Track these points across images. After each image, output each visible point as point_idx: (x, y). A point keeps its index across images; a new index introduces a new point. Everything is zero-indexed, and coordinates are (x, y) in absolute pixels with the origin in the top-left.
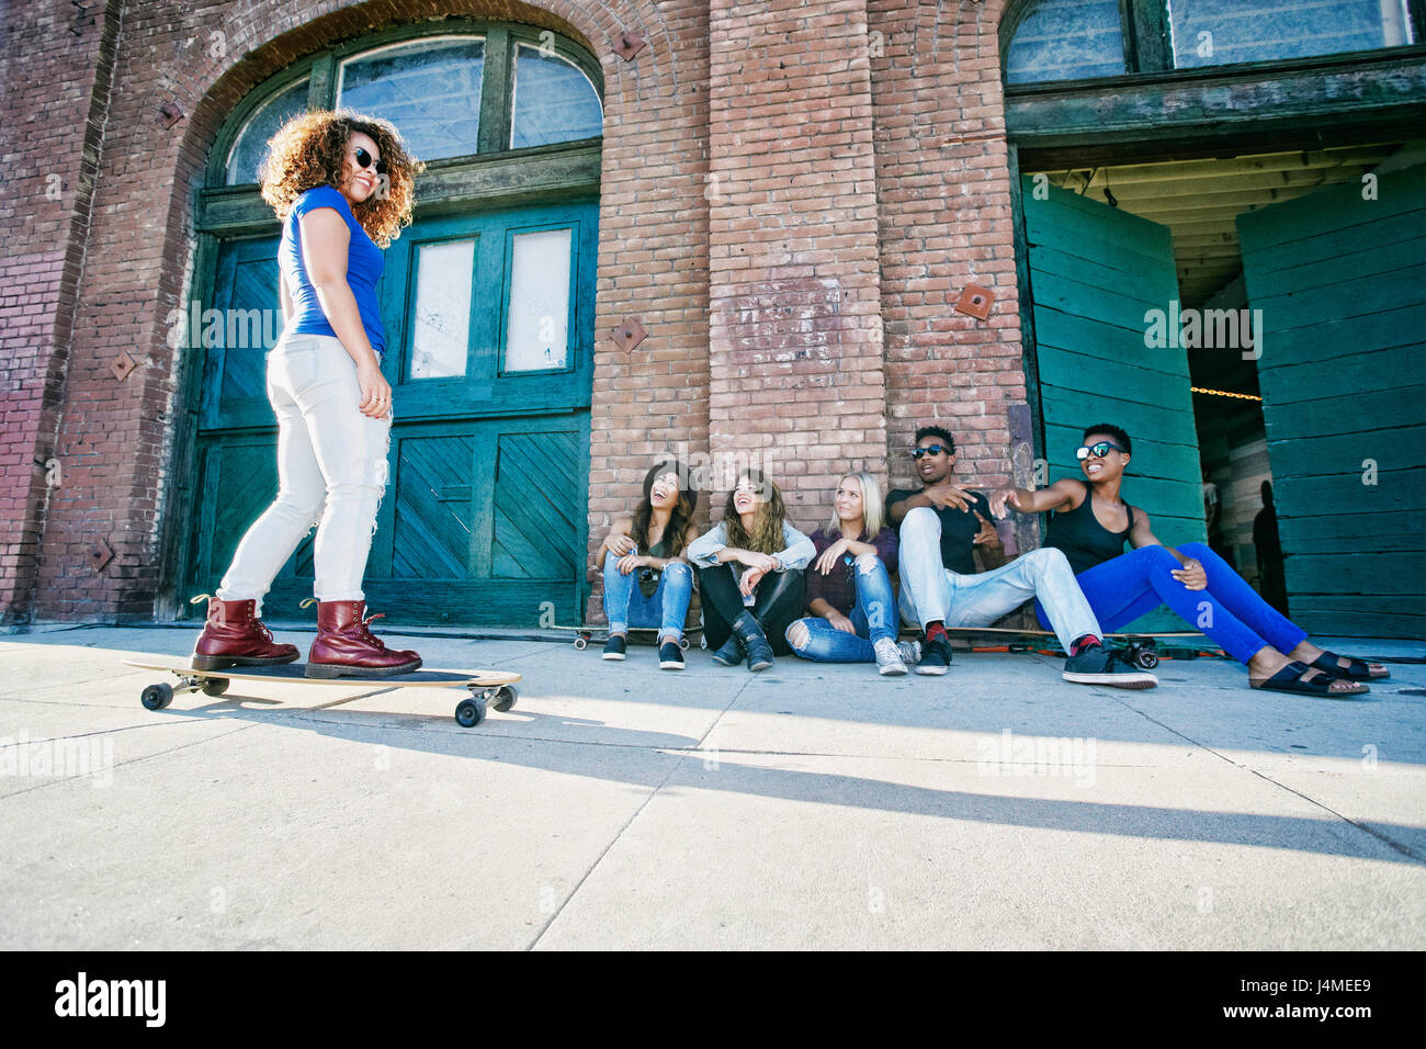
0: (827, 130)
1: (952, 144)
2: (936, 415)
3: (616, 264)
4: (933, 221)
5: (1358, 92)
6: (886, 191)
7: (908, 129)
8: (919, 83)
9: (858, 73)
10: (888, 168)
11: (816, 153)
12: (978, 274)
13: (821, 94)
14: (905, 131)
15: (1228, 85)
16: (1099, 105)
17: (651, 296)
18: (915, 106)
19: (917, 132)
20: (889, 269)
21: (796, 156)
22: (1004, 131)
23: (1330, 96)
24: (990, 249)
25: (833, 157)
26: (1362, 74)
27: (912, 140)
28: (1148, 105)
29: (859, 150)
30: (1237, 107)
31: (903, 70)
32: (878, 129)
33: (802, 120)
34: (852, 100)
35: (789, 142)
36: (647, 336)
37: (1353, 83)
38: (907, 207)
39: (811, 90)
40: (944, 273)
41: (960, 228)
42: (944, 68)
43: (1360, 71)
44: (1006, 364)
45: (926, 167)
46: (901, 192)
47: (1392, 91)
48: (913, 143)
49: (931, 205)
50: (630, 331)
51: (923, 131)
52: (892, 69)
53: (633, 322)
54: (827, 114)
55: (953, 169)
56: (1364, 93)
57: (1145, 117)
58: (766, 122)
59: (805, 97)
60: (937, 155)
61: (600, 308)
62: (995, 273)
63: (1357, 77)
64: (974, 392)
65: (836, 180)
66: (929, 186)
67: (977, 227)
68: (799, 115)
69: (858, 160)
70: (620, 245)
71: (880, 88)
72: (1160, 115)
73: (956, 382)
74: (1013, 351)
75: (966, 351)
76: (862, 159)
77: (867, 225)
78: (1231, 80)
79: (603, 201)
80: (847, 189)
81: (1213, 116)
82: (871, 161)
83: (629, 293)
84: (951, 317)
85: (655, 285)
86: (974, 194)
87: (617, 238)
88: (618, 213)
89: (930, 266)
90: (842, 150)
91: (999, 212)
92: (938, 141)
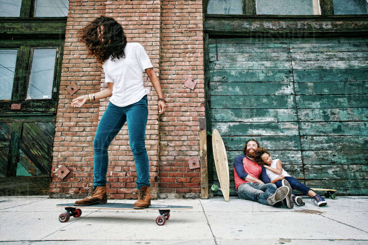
0: (145, 24)
1: (186, 32)
2: (176, 121)
3: (69, 63)
4: (178, 56)
5: (306, 27)
6: (164, 45)
7: (172, 25)
8: (177, 11)
9: (156, 5)
10: (165, 38)
11: (141, 31)
12: (192, 75)
13: (143, 11)
14: (171, 26)
15: (271, 21)
16: (233, 23)
17: (81, 75)
18: (175, 18)
19: (175, 27)
20: (163, 71)
21: (134, 31)
22: (202, 29)
23: (299, 27)
24: (196, 67)
25: (146, 33)
26: (307, 22)
27: (173, 29)
28: (248, 24)
29: (155, 31)
30: (273, 28)
31: (172, 6)
32: (163, 24)
33: (137, 19)
34: (154, 14)
35: (132, 26)
36: (79, 90)
37: (305, 24)
38: (170, 51)
39: (140, 9)
40: (181, 74)
41: (187, 59)
42: (185, 7)
43: (306, 21)
44: (199, 104)
45: (177, 38)
46: (169, 46)
47: (315, 28)
48: (173, 30)
49: (178, 51)
50: (73, 87)
51: (177, 26)
52: (169, 5)
53: (74, 84)
54: (145, 18)
55: (186, 40)
56: (308, 28)
57: (247, 28)
58: (124, 19)
59: (138, 12)
60: (180, 35)
61: (62, 78)
62: (197, 75)
63: (306, 23)
64: (188, 113)
65: (147, 40)
66: (178, 45)
67: (192, 59)
68: (136, 18)
69: (154, 34)
70: (71, 57)
71: (164, 11)
72: (251, 28)
73: (183, 110)
74: (201, 101)
75: (187, 100)
76: (156, 34)
77: (156, 56)
78: (272, 20)
79: (66, 40)
80: (150, 44)
81: (266, 30)
82: (158, 35)
83: (73, 74)
84: (182, 88)
85: (83, 72)
86: (192, 48)
87: (70, 54)
88: (71, 45)
89: (177, 71)
90: (149, 31)
91: (199, 55)
92: (182, 30)
